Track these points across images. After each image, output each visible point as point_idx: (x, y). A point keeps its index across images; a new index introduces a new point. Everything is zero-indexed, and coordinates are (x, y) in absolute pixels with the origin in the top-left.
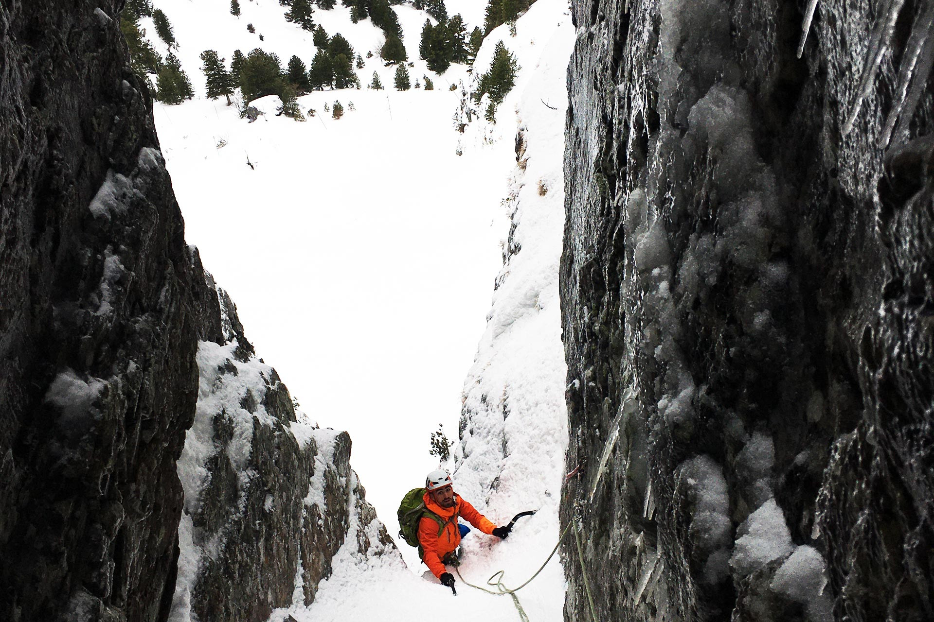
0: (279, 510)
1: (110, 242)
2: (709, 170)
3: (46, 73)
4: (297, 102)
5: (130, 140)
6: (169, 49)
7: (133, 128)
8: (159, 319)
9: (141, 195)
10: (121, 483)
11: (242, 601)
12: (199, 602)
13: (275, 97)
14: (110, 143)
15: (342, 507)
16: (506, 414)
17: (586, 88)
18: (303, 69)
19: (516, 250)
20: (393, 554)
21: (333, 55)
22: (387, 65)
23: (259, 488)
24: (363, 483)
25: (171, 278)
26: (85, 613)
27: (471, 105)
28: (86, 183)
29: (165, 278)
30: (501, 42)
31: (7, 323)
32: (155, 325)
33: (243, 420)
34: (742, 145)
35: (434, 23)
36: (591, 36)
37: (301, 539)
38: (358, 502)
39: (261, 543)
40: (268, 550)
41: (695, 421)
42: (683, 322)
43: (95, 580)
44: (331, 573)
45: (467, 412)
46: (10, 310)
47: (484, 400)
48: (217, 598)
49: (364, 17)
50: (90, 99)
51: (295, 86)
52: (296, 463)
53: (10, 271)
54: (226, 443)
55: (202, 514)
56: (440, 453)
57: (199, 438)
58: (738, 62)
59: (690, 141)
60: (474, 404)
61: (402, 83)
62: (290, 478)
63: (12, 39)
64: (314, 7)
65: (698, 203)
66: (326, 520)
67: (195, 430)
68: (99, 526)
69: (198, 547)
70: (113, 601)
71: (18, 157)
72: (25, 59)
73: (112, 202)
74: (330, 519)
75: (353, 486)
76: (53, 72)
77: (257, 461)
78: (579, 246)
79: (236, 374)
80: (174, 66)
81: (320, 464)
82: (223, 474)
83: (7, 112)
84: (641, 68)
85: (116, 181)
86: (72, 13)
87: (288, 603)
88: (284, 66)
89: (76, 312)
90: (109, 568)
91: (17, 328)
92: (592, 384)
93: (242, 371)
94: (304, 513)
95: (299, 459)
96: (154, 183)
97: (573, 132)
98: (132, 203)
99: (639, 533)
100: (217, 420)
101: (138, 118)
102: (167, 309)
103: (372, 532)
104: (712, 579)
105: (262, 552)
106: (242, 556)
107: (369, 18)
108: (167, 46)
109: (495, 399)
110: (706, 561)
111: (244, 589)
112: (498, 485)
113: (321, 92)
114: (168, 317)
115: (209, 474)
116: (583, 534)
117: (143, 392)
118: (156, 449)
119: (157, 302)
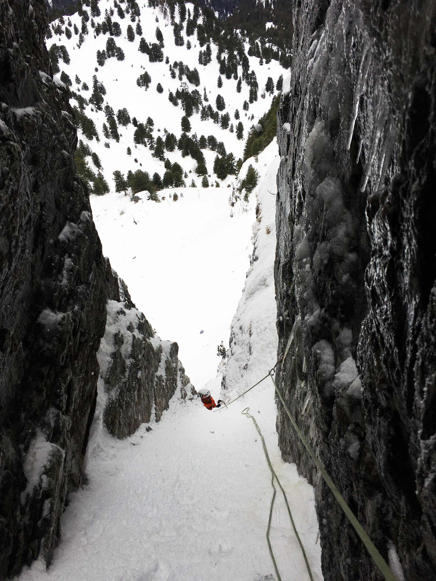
0: (144, 378)
1: (68, 253)
2: (324, 214)
3: (40, 178)
4: (157, 193)
5: (77, 208)
6: (99, 171)
7: (78, 202)
8: (88, 287)
9: (82, 232)
10: (70, 360)
11: (127, 419)
12: (107, 419)
13: (147, 192)
14: (68, 209)
15: (174, 377)
16: (251, 335)
17: (284, 184)
18: (160, 178)
19: (256, 259)
20: (197, 400)
21: (173, 172)
22: (198, 176)
23: (136, 367)
24: (184, 366)
25: (95, 269)
26: (53, 417)
27: (237, 194)
28: (57, 226)
29: (92, 269)
30: (251, 165)
31: (21, 286)
32: (87, 290)
33: (128, 336)
34: (338, 203)
35: (220, 157)
36: (286, 160)
37: (154, 391)
38: (181, 375)
39: (136, 393)
40: (139, 396)
41: (320, 324)
42: (315, 281)
43: (58, 403)
44: (168, 408)
45: (233, 334)
46: (22, 281)
47: (241, 328)
48: (115, 417)
49: (188, 155)
50: (59, 190)
51: (156, 186)
52: (152, 356)
53: (22, 263)
54: (120, 346)
55: (109, 378)
56: (222, 355)
57: (107, 343)
58: (336, 167)
59: (317, 202)
60: (237, 330)
61: (205, 184)
62: (149, 363)
63: (25, 163)
64: (165, 150)
65: (321, 229)
66: (166, 383)
67: (106, 340)
68: (60, 379)
69: (107, 394)
70: (66, 412)
71: (27, 214)
72: (31, 172)
73: (68, 235)
74: (168, 382)
75: (179, 367)
76: (43, 177)
77: (134, 355)
78: (283, 255)
79: (125, 315)
80: (101, 177)
81: (164, 357)
82: (119, 360)
83: (22, 195)
84: (300, 172)
85: (70, 226)
86: (52, 152)
87: (148, 421)
88: (151, 177)
89: (52, 283)
90: (64, 398)
91: (25, 289)
92: (288, 318)
93: (128, 314)
94: (156, 379)
95: (154, 355)
96: (88, 227)
97: (279, 204)
98: (77, 236)
99: (303, 381)
100: (116, 335)
101: (81, 199)
102: (92, 283)
103: (188, 389)
104: (327, 394)
105: (136, 396)
106: (127, 398)
107: (190, 155)
108: (98, 169)
109: (246, 328)
110: (324, 386)
111: (127, 414)
112: (247, 368)
113: (168, 189)
114: (93, 286)
115: (112, 360)
116: (284, 388)
117: (81, 320)
118: (87, 345)
119: (88, 280)
